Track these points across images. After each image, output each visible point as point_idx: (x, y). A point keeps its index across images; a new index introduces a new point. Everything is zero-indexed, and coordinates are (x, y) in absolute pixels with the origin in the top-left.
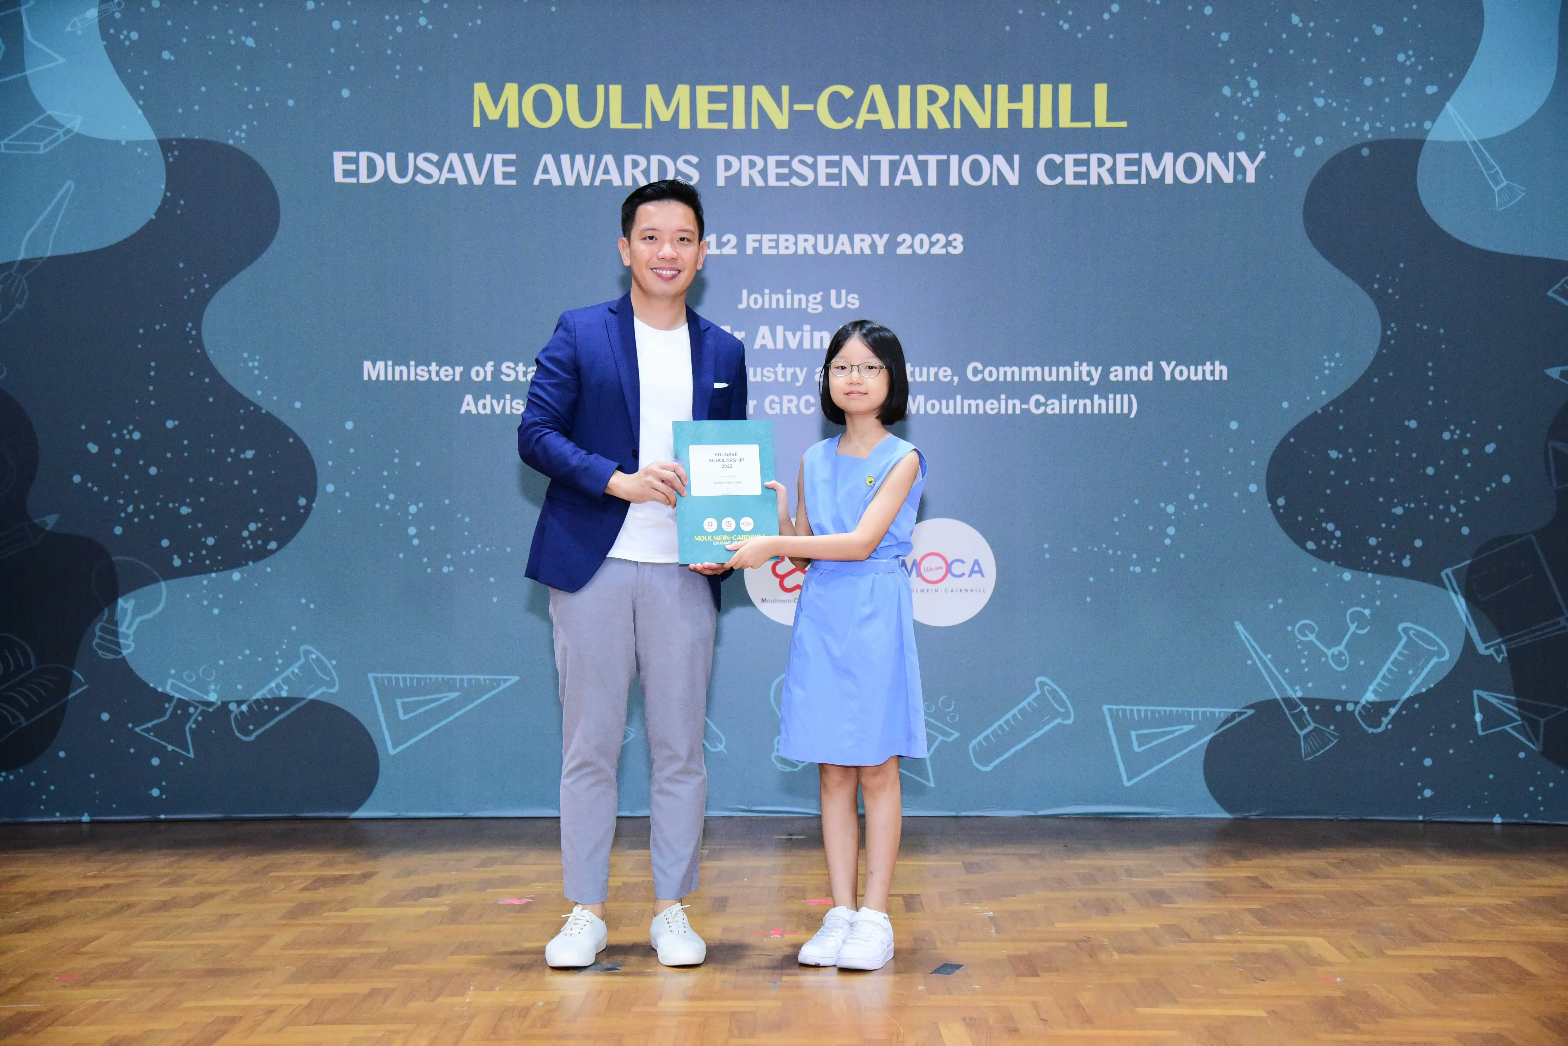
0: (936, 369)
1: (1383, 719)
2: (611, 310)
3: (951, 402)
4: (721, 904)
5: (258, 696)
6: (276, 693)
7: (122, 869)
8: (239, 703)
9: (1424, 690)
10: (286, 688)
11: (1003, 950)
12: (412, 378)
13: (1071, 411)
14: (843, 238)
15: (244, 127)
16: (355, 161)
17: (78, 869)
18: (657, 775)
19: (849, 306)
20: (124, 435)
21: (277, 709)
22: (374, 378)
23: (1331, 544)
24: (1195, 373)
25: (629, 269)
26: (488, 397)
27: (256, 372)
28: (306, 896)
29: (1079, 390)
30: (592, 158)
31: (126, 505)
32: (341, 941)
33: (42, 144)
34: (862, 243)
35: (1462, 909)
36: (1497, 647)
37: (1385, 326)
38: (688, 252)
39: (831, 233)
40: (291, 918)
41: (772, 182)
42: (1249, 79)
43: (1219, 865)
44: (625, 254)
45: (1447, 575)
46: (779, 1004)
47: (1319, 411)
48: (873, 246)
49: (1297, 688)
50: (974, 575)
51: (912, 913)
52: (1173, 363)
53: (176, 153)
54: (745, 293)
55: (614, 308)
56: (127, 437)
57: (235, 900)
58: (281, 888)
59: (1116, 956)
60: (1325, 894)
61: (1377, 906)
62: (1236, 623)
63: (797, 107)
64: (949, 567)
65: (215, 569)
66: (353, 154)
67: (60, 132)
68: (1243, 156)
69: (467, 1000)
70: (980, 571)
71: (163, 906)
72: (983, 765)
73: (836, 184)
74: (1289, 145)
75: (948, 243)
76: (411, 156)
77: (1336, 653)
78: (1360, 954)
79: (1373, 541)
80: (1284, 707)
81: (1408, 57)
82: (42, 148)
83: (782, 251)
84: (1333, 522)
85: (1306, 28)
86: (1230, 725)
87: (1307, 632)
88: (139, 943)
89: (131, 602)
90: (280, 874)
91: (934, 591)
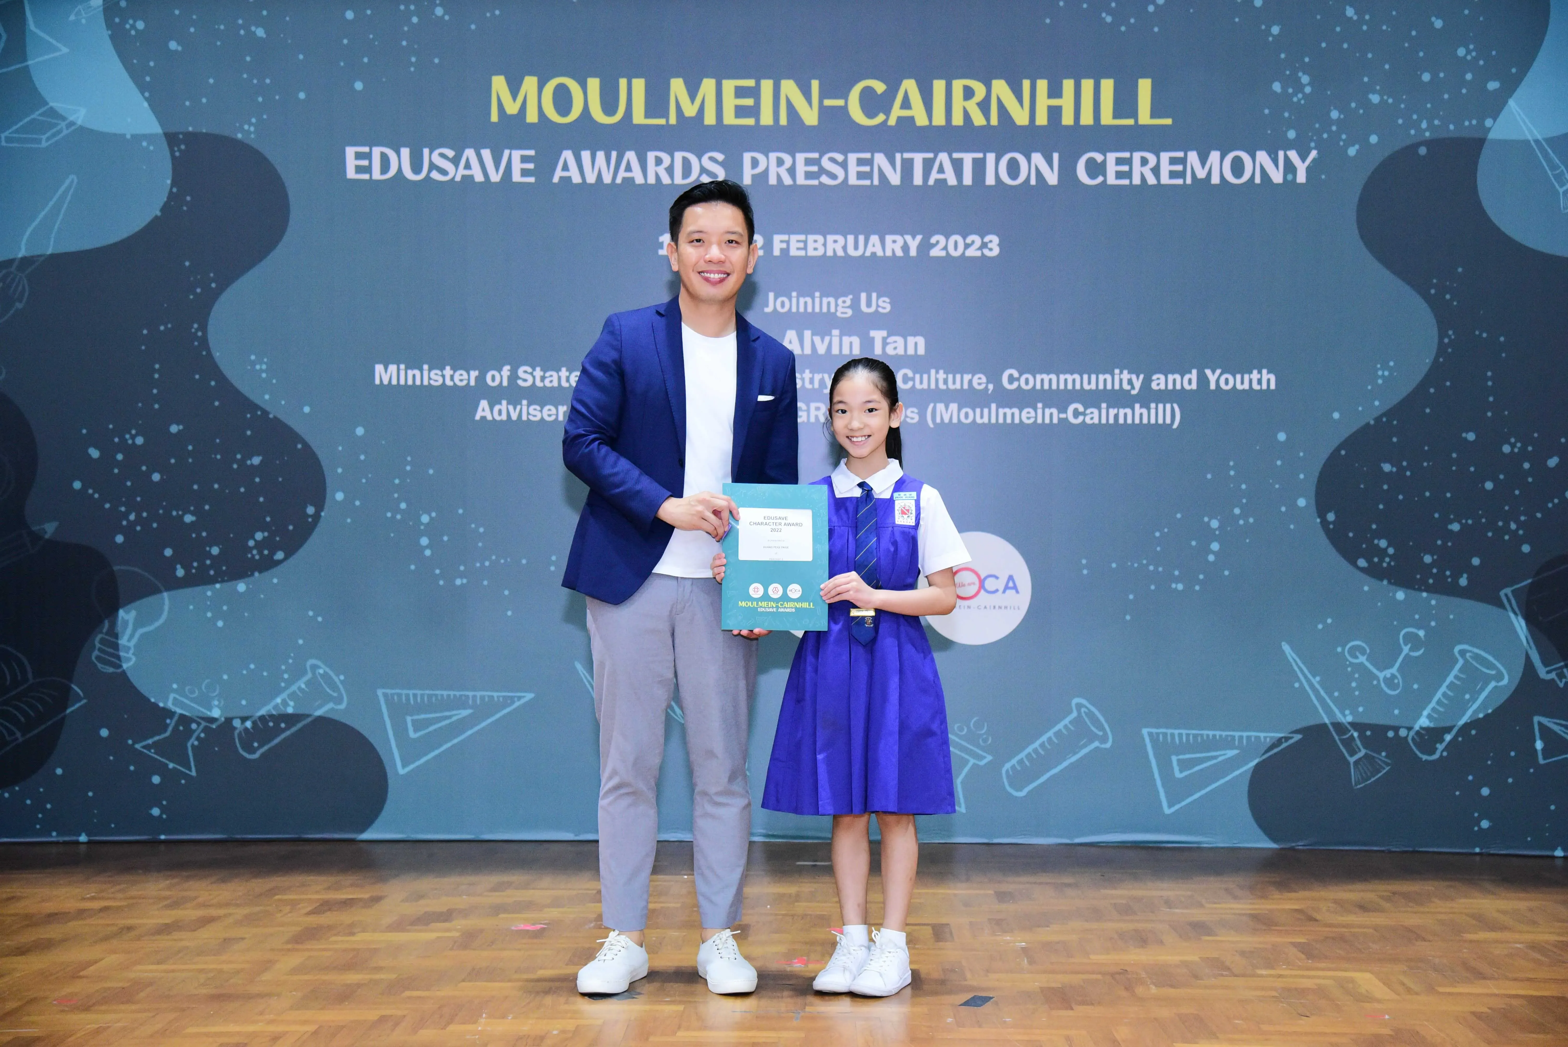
0: (970, 376)
1: (1438, 745)
2: (658, 313)
3: (986, 411)
5: (262, 712)
6: (282, 710)
7: (120, 891)
8: (244, 719)
9: (1481, 716)
10: (292, 703)
11: (1035, 982)
12: (426, 383)
13: (1111, 421)
14: (874, 239)
15: (254, 120)
16: (368, 156)
17: (76, 890)
18: (699, 798)
19: (880, 310)
20: (126, 440)
21: (283, 725)
22: (386, 382)
23: (1383, 561)
24: (1241, 382)
25: (677, 274)
26: (504, 402)
27: (264, 375)
28: (313, 920)
29: (1120, 398)
30: (614, 154)
31: (129, 512)
32: (349, 967)
33: (44, 137)
34: (894, 244)
35: (1518, 946)
36: (1558, 671)
37: (1442, 334)
38: (737, 254)
39: (861, 234)
40: (297, 943)
41: (801, 180)
42: (1300, 74)
43: (1264, 896)
44: (673, 259)
45: (1506, 595)
46: (802, 1034)
47: (1372, 422)
48: (906, 248)
49: (1347, 712)
50: (1008, 591)
51: (941, 943)
52: (1218, 371)
53: (183, 147)
54: (771, 295)
55: (662, 312)
56: (130, 442)
57: (239, 923)
58: (286, 911)
59: (1153, 990)
60: (1376, 928)
61: (1429, 941)
62: (1283, 643)
63: (828, 102)
64: (982, 582)
65: (220, 579)
66: (366, 149)
67: (63, 124)
68: (1293, 155)
69: (480, 1028)
70: (1015, 587)
71: (165, 929)
72: (1017, 790)
73: (867, 182)
74: (1341, 143)
75: (984, 245)
76: (426, 151)
77: (1388, 676)
78: (1409, 990)
79: (1428, 559)
80: (1332, 731)
81: (1469, 52)
82: (43, 142)
83: (811, 253)
84: (1386, 538)
85: (1361, 21)
86: (1276, 750)
87: (1358, 654)
88: (140, 967)
89: (133, 613)
90: (285, 897)
91: (966, 607)
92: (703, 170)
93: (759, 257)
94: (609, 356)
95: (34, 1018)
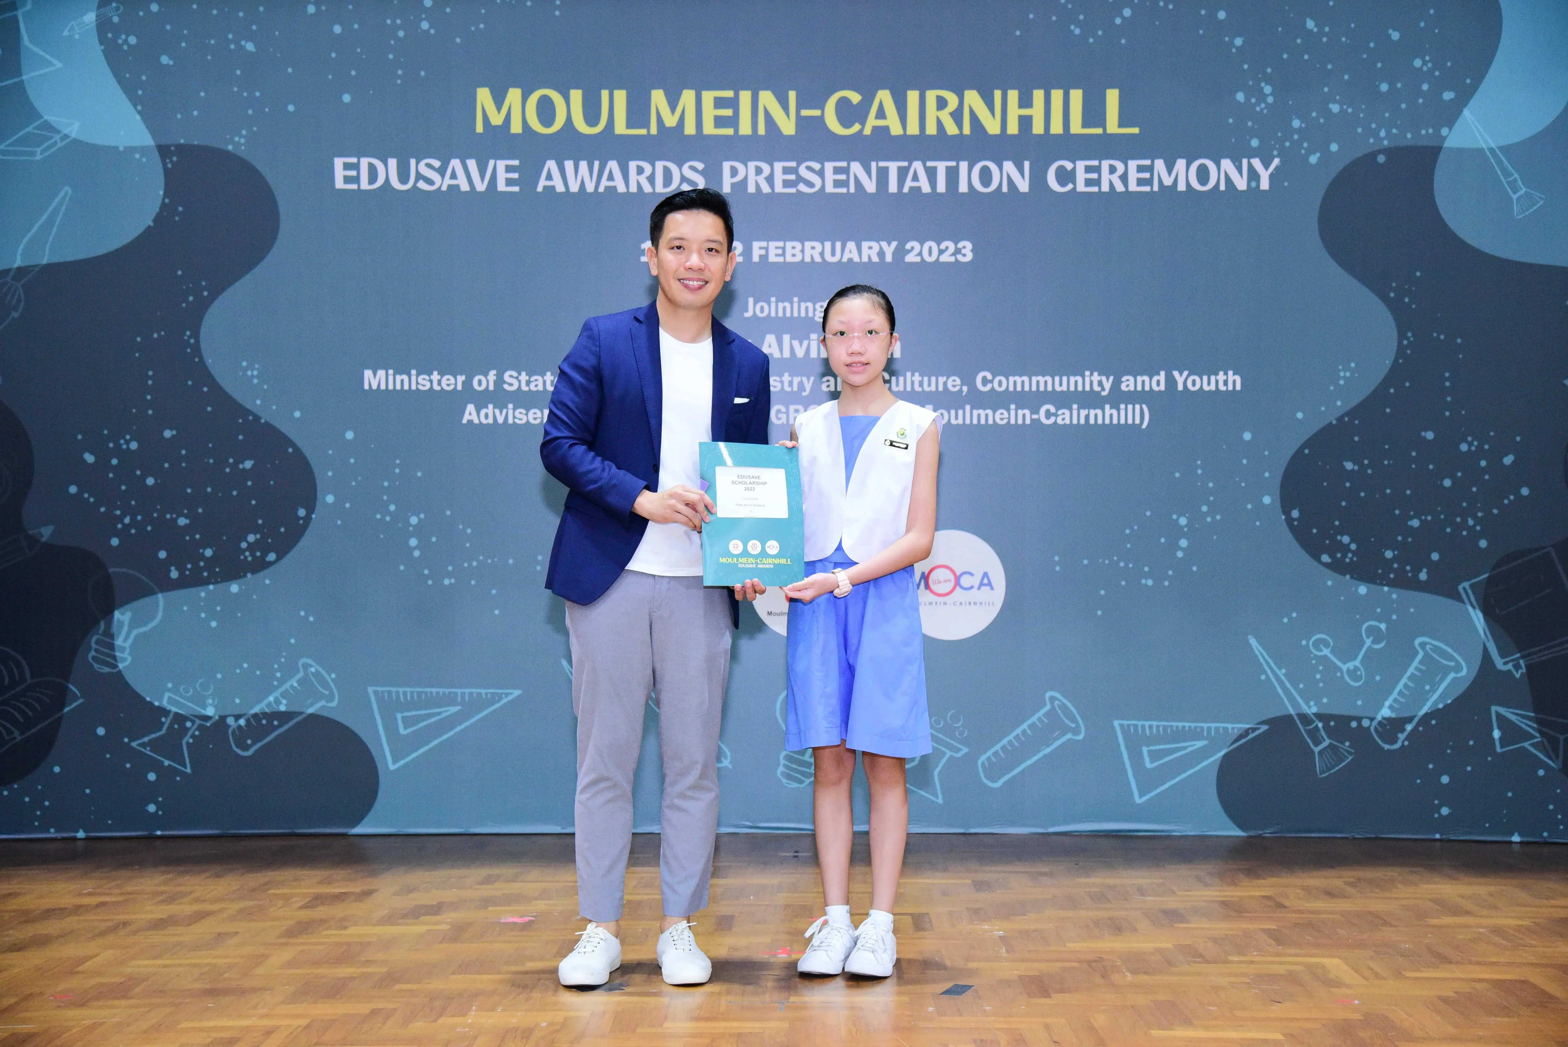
0: (945, 378)
1: (1400, 735)
2: (636, 319)
3: (960, 412)
4: (724, 924)
5: (256, 710)
6: (275, 708)
7: (116, 887)
8: (237, 717)
9: (1441, 706)
10: (284, 701)
11: (1012, 970)
12: (414, 387)
13: (1082, 421)
14: (851, 245)
15: (244, 132)
16: (356, 167)
17: (74, 886)
18: (669, 789)
20: (121, 445)
21: (276, 723)
22: (374, 387)
23: (1346, 556)
24: (1207, 383)
25: (656, 279)
26: (491, 406)
27: (255, 381)
28: (306, 914)
29: (1091, 400)
30: (597, 164)
31: (123, 516)
32: (339, 961)
33: (39, 150)
34: (870, 251)
35: (1481, 930)
36: (1515, 663)
37: (1401, 336)
38: (716, 263)
39: (838, 241)
40: (290, 937)
41: (779, 188)
42: (1263, 84)
43: (1234, 884)
44: (652, 263)
45: (1464, 589)
46: (786, 1025)
47: (1334, 422)
48: (881, 254)
49: (1312, 703)
50: (983, 588)
51: (920, 933)
52: (1186, 373)
53: (175, 159)
54: (751, 301)
56: (124, 447)
57: (232, 918)
58: (280, 906)
59: (1129, 977)
60: (1343, 914)
61: (1395, 926)
62: (1250, 637)
63: (805, 113)
64: (957, 579)
65: (213, 581)
66: (354, 160)
67: (57, 137)
68: (1257, 163)
69: (470, 1021)
70: (989, 584)
71: (160, 924)
72: (992, 781)
73: (844, 190)
74: (1303, 151)
75: (958, 251)
76: (413, 162)
77: (1352, 668)
78: (1377, 976)
79: (1389, 554)
80: (1298, 721)
81: (1425, 63)
82: (38, 155)
83: (789, 259)
84: (1348, 534)
85: (1321, 33)
86: (1243, 741)
87: (1322, 647)
88: (134, 963)
89: (128, 615)
90: (278, 892)
91: (942, 604)
92: (684, 179)
93: (738, 263)
94: (589, 362)
95: (28, 1014)
